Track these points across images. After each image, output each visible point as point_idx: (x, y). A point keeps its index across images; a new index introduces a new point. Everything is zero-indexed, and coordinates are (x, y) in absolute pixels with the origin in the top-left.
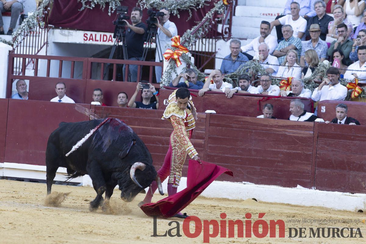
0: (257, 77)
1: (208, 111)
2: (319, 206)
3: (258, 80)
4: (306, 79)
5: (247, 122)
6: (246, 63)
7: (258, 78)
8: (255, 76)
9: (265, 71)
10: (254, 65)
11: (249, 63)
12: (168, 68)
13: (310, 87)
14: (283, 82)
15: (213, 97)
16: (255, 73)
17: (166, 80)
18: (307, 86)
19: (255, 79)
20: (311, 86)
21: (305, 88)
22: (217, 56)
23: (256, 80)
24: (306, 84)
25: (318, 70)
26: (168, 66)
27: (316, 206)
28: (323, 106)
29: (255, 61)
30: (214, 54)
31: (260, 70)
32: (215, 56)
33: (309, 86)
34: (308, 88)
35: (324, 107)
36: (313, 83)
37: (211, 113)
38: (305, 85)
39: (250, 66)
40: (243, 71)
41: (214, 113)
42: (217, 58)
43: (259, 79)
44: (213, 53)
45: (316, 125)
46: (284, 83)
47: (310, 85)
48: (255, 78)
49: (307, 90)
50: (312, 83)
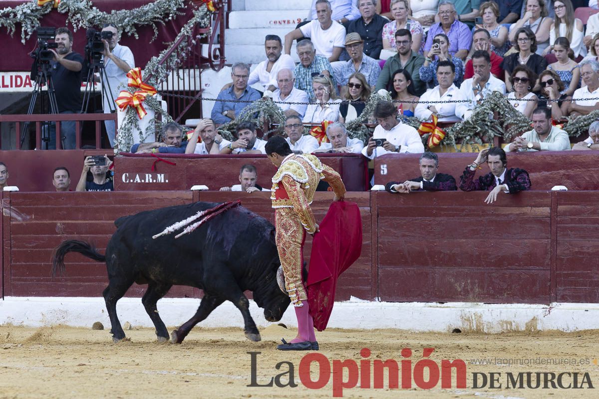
0: (272, 125)
1: (195, 188)
2: (389, 327)
3: (274, 130)
4: (351, 122)
5: (261, 199)
6: (253, 104)
7: (273, 127)
8: (269, 124)
9: (284, 115)
10: (265, 107)
11: (257, 103)
12: (125, 122)
13: (360, 136)
14: (314, 130)
15: (202, 164)
16: (268, 118)
17: (123, 142)
18: (355, 133)
19: (269, 129)
20: (362, 134)
21: (351, 137)
22: (204, 96)
23: (271, 131)
24: (353, 130)
25: (371, 105)
26: (125, 119)
27: (384, 328)
28: (383, 164)
29: (267, 100)
30: (200, 93)
31: (276, 113)
32: (201, 96)
33: (358, 134)
34: (357, 137)
35: (385, 166)
36: (363, 129)
37: (200, 190)
38: (352, 132)
39: (260, 108)
40: (248, 118)
41: (206, 190)
42: (204, 99)
43: (275, 128)
44: (198, 92)
45: (374, 196)
46: (316, 132)
47: (360, 132)
48: (269, 127)
49: (356, 140)
50: (362, 127)
